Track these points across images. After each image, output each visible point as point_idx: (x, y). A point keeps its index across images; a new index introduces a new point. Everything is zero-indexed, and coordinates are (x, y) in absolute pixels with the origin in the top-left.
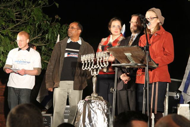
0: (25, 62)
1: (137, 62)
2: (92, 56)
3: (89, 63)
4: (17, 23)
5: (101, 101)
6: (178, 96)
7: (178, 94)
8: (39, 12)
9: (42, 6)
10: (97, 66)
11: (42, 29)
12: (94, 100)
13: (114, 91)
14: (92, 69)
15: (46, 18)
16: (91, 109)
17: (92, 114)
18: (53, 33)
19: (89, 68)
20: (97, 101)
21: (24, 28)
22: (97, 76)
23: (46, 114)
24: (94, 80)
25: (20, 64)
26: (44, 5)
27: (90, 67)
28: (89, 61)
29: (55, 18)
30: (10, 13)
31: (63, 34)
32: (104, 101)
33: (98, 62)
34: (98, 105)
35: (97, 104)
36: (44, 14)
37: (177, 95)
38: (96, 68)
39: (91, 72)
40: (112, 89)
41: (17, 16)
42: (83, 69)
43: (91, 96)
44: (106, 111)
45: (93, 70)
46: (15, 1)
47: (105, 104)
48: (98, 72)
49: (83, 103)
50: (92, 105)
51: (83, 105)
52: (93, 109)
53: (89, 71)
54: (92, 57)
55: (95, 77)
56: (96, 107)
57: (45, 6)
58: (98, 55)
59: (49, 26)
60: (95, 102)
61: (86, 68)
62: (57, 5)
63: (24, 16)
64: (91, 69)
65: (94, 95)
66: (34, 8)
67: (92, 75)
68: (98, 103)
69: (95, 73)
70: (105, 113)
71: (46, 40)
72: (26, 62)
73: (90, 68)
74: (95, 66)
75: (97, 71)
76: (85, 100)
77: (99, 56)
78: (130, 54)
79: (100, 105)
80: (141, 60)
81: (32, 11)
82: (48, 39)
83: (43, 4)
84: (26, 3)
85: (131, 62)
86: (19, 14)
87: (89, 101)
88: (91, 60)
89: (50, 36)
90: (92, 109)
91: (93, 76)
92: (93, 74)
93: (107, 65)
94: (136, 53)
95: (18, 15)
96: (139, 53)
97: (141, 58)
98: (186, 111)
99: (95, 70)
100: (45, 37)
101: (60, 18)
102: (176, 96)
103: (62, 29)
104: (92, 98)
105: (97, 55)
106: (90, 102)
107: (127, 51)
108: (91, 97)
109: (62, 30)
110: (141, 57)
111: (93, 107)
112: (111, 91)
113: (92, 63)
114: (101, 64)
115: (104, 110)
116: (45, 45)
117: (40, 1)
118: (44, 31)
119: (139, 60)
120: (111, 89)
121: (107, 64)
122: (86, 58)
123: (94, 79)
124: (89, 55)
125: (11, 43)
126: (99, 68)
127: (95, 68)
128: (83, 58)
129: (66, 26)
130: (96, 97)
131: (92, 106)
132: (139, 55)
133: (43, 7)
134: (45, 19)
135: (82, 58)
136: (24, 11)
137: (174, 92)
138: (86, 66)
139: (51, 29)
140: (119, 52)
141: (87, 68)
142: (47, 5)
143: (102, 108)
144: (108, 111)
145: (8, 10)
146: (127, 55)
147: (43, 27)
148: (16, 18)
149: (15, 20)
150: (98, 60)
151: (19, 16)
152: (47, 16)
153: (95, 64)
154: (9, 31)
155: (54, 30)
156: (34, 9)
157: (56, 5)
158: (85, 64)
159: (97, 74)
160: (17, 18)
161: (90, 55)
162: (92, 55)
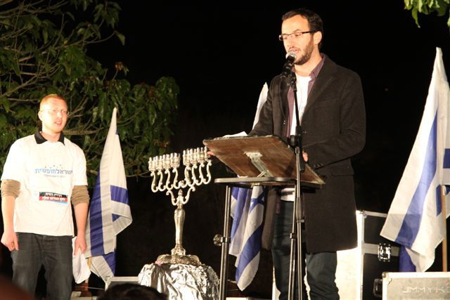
0: (62, 172)
1: (276, 172)
2: (173, 159)
3: (167, 174)
4: (24, 82)
5: (194, 267)
6: (388, 252)
7: (387, 249)
8: (77, 56)
9: (87, 40)
10: (185, 183)
11: (85, 96)
12: (177, 263)
13: (224, 241)
14: (174, 190)
15: (95, 70)
16: (168, 286)
17: (173, 297)
18: (109, 104)
19: (166, 187)
20: (184, 265)
21: (41, 93)
22: (184, 206)
23: (81, 296)
24: (178, 216)
25: (50, 176)
26: (90, 39)
27: (169, 186)
28: (167, 172)
29: (114, 69)
30: (7, 59)
31: (134, 106)
32: (200, 267)
33: (186, 173)
34: (186, 277)
35: (184, 275)
36: (92, 60)
37: (385, 250)
38: (183, 187)
39: (173, 197)
40: (218, 237)
41: (26, 64)
42: (154, 191)
43: (170, 253)
44: (205, 290)
45: (175, 192)
46: (20, 31)
47: (203, 274)
48: (187, 197)
49: (151, 272)
50: (170, 276)
51: (150, 276)
52: (174, 285)
53: (167, 194)
54: (173, 162)
55: (179, 210)
56: (181, 280)
57: (91, 42)
58: (186, 156)
59: (100, 89)
60: (178, 268)
61: (159, 188)
62: (122, 38)
63: (42, 64)
64: (172, 190)
65: (178, 251)
66: (66, 47)
67: (174, 204)
68: (185, 271)
69: (180, 198)
70: (202, 294)
71: (94, 121)
72: (64, 172)
73: (168, 189)
74: (181, 184)
75: (184, 195)
76: (156, 265)
77: (188, 158)
78: (259, 155)
79: (189, 276)
80: (285, 168)
81: (61, 52)
82: (98, 119)
83: (88, 36)
84: (46, 35)
85: (263, 173)
86: (29, 61)
87: (164, 267)
88: (171, 170)
89: (102, 112)
90: (171, 285)
91: (176, 207)
92: (175, 201)
93: (207, 181)
94: (272, 152)
95: (28, 63)
96: (279, 153)
97: (284, 164)
98: (403, 289)
99: (180, 193)
100: (92, 115)
101: (127, 70)
102: (381, 254)
103: (133, 96)
104: (173, 260)
105: (184, 156)
106: (166, 268)
107: (252, 147)
108: (170, 257)
109: (132, 98)
110: (285, 162)
111: (174, 282)
112: (215, 243)
113: (173, 175)
114: (194, 178)
115: (199, 288)
116: (91, 132)
117: (81, 30)
118: (89, 100)
119: (281, 169)
120: (216, 238)
121: (207, 179)
122: (160, 163)
123: (178, 214)
124: (168, 155)
125: (8, 129)
126: (188, 187)
127: (181, 188)
128: (154, 164)
129: (142, 87)
130: (183, 258)
131: (172, 279)
132: (279, 155)
133: (89, 42)
134: (94, 73)
135: (150, 165)
136: (43, 53)
137: (378, 244)
138: (160, 183)
139: (105, 95)
140: (233, 149)
141: (162, 187)
142: (98, 40)
143: (196, 282)
144: (209, 291)
145: (3, 52)
146: (251, 158)
147: (86, 90)
148: (23, 71)
149: (20, 73)
150: (188, 168)
151: (31, 65)
152: (99, 64)
153: (181, 177)
154: (5, 100)
155: (113, 98)
156: (65, 49)
157: (118, 38)
158: (158, 178)
159: (184, 203)
160: (26, 69)
161: (170, 157)
162: (174, 155)
